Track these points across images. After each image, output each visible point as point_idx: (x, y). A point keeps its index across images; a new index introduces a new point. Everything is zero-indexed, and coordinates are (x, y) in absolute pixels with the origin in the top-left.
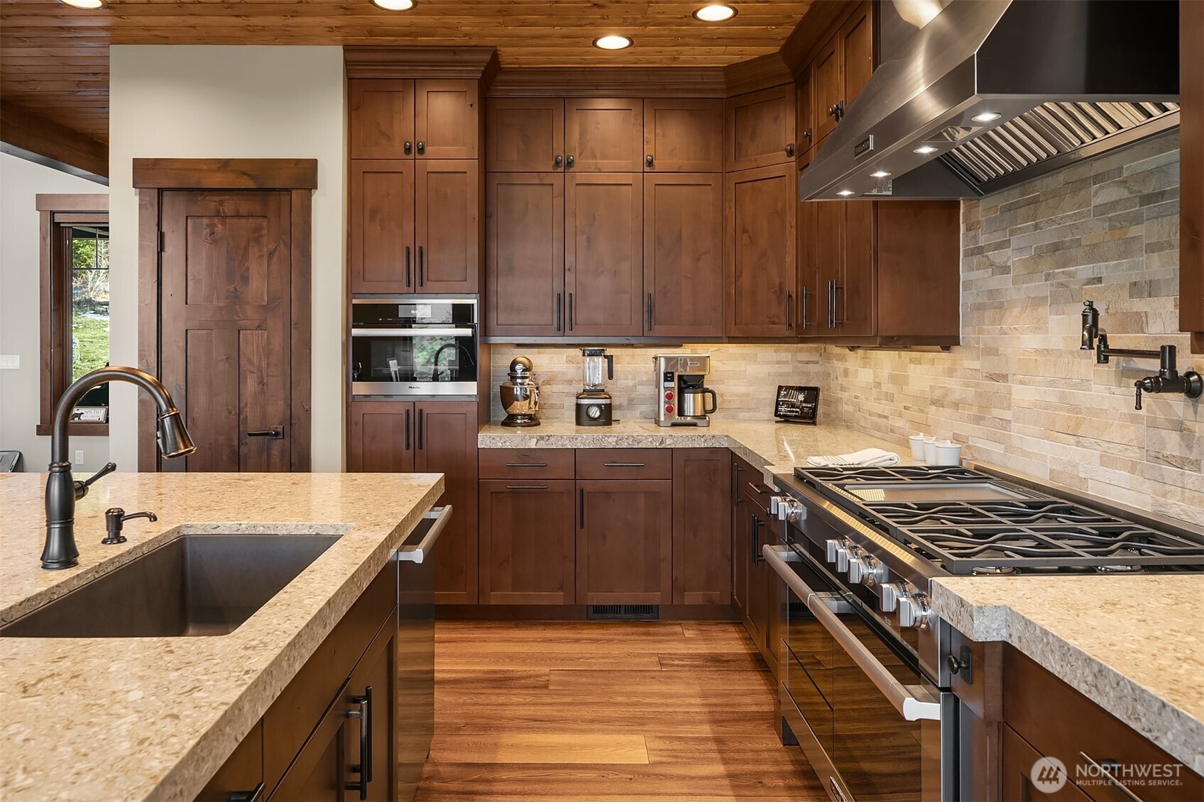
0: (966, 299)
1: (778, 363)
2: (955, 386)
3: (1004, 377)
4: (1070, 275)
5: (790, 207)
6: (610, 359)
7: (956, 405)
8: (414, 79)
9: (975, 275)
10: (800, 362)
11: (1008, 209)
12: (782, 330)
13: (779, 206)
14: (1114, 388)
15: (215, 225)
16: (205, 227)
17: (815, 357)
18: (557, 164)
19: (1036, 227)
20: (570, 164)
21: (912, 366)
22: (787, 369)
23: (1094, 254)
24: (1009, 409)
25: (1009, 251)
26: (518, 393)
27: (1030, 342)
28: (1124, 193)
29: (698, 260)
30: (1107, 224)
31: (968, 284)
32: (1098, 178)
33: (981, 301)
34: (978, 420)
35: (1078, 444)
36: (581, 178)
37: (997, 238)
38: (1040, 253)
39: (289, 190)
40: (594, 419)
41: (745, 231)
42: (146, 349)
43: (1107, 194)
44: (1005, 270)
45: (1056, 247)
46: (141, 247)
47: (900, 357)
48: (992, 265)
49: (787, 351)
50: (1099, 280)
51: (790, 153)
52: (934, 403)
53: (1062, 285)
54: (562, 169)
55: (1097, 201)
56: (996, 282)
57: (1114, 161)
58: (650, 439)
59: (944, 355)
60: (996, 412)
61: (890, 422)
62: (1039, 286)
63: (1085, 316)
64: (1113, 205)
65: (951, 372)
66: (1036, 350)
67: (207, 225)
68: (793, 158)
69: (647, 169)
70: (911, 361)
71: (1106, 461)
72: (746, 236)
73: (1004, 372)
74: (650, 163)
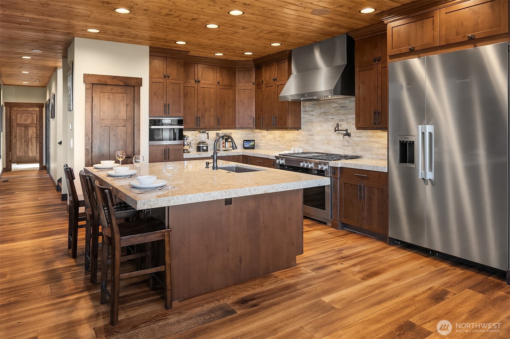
0: (302, 120)
1: (242, 134)
2: (300, 137)
3: (313, 135)
4: (327, 117)
5: (254, 97)
6: (208, 133)
7: (300, 141)
8: (167, 57)
9: (305, 116)
10: (247, 134)
11: (314, 104)
12: (252, 126)
13: (250, 96)
14: (336, 136)
15: (110, 95)
16: (106, 96)
17: (250, 132)
18: (196, 81)
19: (320, 109)
20: (199, 82)
21: (287, 134)
22: (244, 136)
23: (332, 114)
24: (314, 141)
25: (314, 112)
26: (186, 144)
27: (319, 129)
28: (338, 106)
29: (229, 108)
30: (335, 110)
31: (304, 118)
32: (333, 102)
33: (307, 121)
34: (306, 143)
35: (329, 145)
36: (202, 86)
37: (311, 109)
38: (321, 113)
39: (134, 87)
40: (205, 150)
41: (241, 102)
42: (88, 133)
43: (335, 105)
44: (313, 115)
45: (325, 112)
46: (86, 101)
47: (282, 132)
48: (310, 114)
49: (244, 131)
50: (333, 119)
51: (254, 84)
52: (293, 141)
53: (326, 119)
54: (197, 83)
55: (333, 106)
56: (311, 118)
57: (336, 100)
58: (225, 154)
59: (298, 131)
60: (311, 142)
61: (279, 146)
62: (321, 119)
63: (337, 125)
64: (336, 107)
65: (299, 135)
66: (320, 130)
67: (107, 95)
68: (254, 85)
69: (218, 84)
70: (286, 133)
71: (335, 148)
72: (241, 103)
73: (313, 134)
74: (219, 83)
